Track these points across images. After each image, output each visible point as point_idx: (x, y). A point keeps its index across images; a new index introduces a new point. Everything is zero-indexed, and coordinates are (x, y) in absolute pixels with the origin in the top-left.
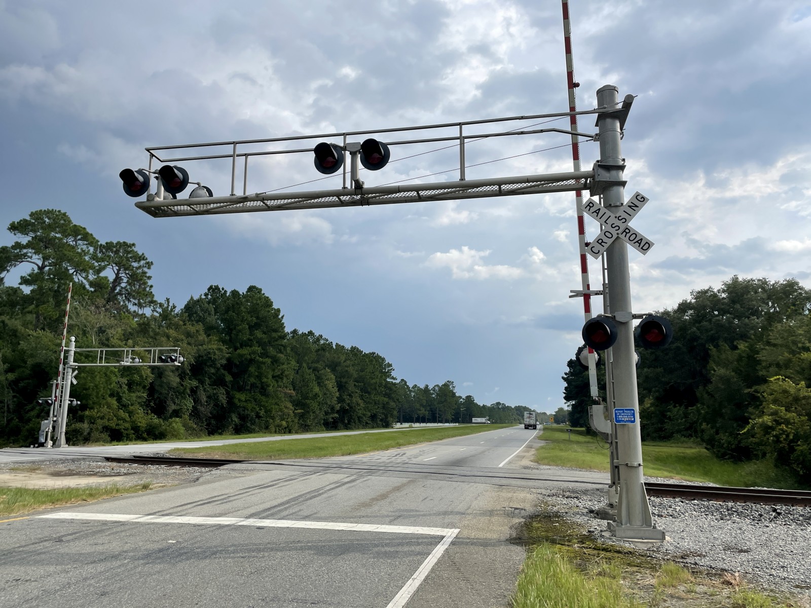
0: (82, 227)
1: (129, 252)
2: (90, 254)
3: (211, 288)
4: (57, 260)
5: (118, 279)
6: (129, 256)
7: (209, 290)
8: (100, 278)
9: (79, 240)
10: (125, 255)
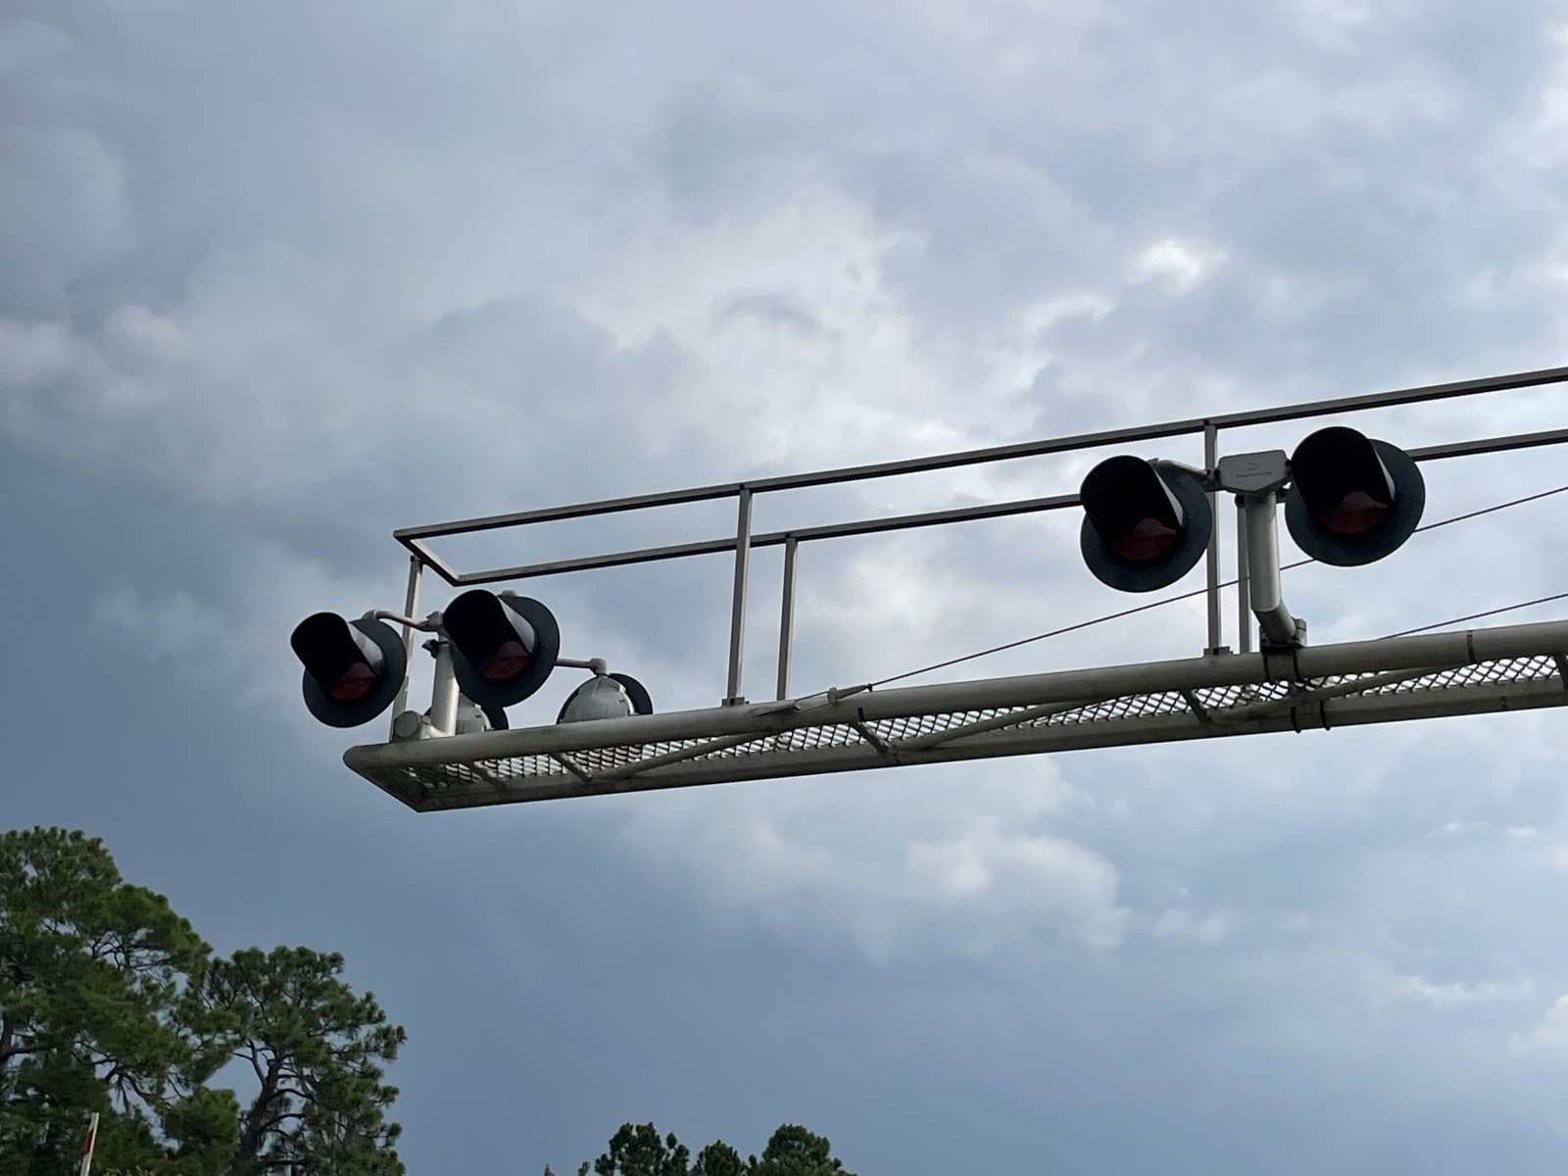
0: (151, 896)
1: (316, 992)
2: (176, 1001)
3: (624, 1133)
4: (55, 1025)
5: (270, 1101)
6: (318, 1004)
7: (615, 1144)
8: (204, 1097)
9: (139, 945)
10: (303, 1003)
